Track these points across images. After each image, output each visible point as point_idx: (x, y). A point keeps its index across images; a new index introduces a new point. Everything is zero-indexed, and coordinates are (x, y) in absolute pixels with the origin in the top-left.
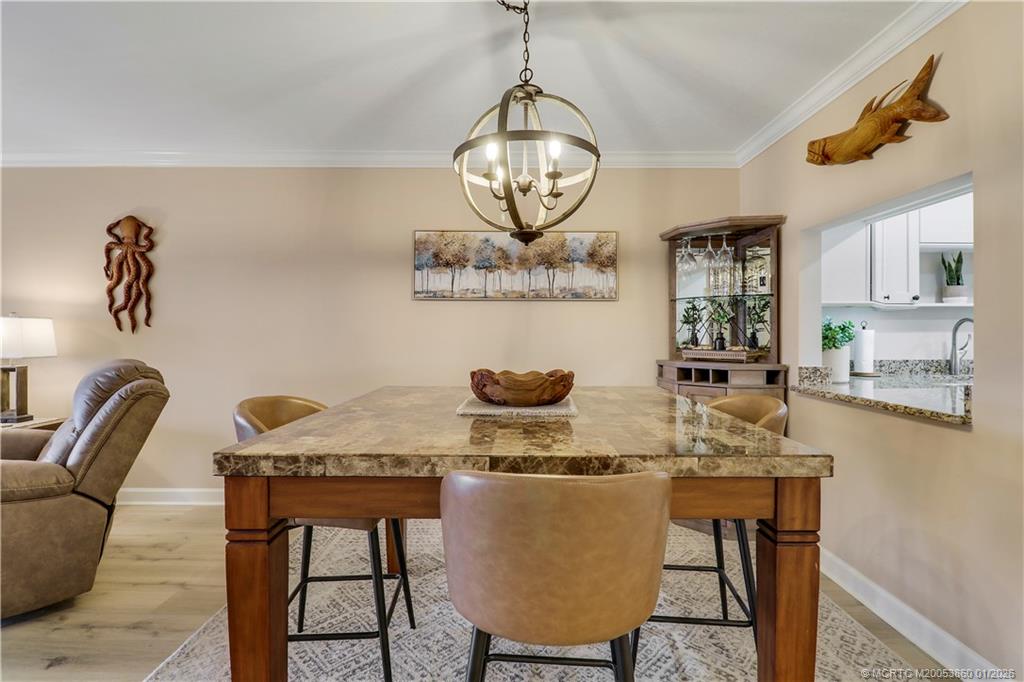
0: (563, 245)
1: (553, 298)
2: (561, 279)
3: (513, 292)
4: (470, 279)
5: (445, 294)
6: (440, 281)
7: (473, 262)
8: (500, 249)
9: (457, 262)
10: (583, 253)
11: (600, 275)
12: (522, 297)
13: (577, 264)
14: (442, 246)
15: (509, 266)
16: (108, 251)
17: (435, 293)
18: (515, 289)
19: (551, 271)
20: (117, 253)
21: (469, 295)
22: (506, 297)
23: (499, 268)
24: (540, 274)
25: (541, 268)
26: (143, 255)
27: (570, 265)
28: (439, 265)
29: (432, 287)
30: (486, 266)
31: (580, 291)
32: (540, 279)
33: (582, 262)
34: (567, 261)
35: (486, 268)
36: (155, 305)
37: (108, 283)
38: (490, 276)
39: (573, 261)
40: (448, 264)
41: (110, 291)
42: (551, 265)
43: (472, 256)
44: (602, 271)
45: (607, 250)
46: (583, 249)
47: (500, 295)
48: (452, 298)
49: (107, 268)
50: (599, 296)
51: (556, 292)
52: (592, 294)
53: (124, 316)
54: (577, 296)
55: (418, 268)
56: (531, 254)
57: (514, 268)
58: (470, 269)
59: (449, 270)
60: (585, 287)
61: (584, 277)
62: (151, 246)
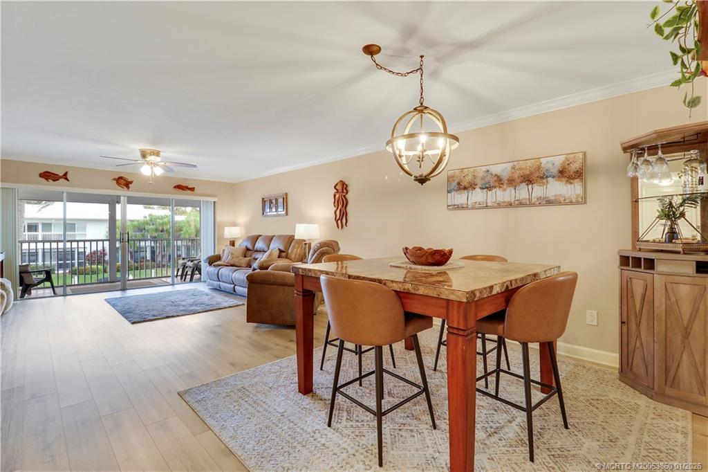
0: (539, 168)
1: (532, 204)
2: (538, 191)
3: (505, 202)
4: (478, 196)
5: (463, 206)
6: (461, 198)
7: (479, 185)
8: (496, 175)
9: (471, 186)
10: (555, 171)
11: (569, 186)
12: (510, 205)
13: (550, 179)
14: (462, 178)
15: (501, 186)
16: (335, 196)
17: (458, 205)
18: (505, 200)
19: (530, 186)
20: (337, 196)
21: (477, 206)
22: (499, 206)
23: (495, 187)
24: (523, 188)
25: (524, 185)
26: (344, 196)
27: (544, 181)
28: (460, 189)
29: (456, 203)
30: (488, 187)
31: (552, 198)
32: (523, 192)
33: (554, 177)
34: (542, 178)
35: (487, 188)
36: (348, 218)
37: (335, 209)
38: (490, 193)
39: (547, 177)
40: (465, 188)
41: (335, 212)
42: (531, 182)
43: (479, 182)
44: (570, 183)
45: (575, 166)
46: (554, 168)
47: (496, 205)
48: (467, 208)
49: (334, 203)
50: (567, 201)
51: (534, 200)
52: (562, 200)
53: (339, 222)
54: (550, 202)
55: (449, 192)
56: (517, 176)
57: (505, 186)
58: (478, 189)
59: (465, 192)
60: (556, 196)
61: (556, 188)
62: (347, 193)
